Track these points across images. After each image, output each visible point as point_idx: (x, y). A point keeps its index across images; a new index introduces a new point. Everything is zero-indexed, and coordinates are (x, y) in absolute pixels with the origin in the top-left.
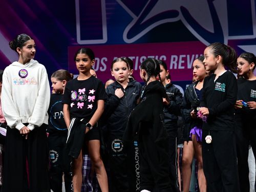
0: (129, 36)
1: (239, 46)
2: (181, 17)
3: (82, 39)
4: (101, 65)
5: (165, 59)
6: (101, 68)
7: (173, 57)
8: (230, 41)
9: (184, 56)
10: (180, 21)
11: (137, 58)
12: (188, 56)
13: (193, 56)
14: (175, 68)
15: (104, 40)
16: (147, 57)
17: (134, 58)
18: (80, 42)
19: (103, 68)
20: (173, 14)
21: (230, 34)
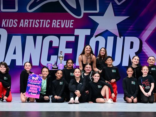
0: (30, 8)
4: (14, 24)
5: (49, 22)
6: (14, 25)
7: (53, 21)
9: (60, 20)
11: (34, 20)
12: (62, 21)
13: (65, 21)
14: (55, 27)
16: (40, 20)
17: (32, 20)
19: (15, 25)
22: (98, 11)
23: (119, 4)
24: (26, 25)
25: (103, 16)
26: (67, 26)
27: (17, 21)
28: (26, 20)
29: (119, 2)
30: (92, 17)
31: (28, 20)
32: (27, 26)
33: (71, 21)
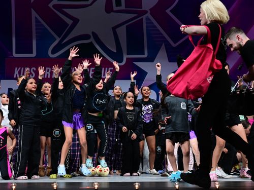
0: (53, 52)
1: (134, 63)
2: (92, 40)
3: (16, 53)
4: (31, 73)
8: (127, 59)
10: (91, 43)
15: (34, 55)
18: (15, 55)
19: (32, 75)
20: (86, 37)
21: (128, 54)
22: (146, 55)
23: (174, 45)
24: (48, 75)
25: (153, 62)
26: (104, 76)
27: (35, 69)
28: (47, 68)
29: (175, 43)
30: (138, 64)
31: (50, 69)
32: (49, 77)
33: (110, 69)
